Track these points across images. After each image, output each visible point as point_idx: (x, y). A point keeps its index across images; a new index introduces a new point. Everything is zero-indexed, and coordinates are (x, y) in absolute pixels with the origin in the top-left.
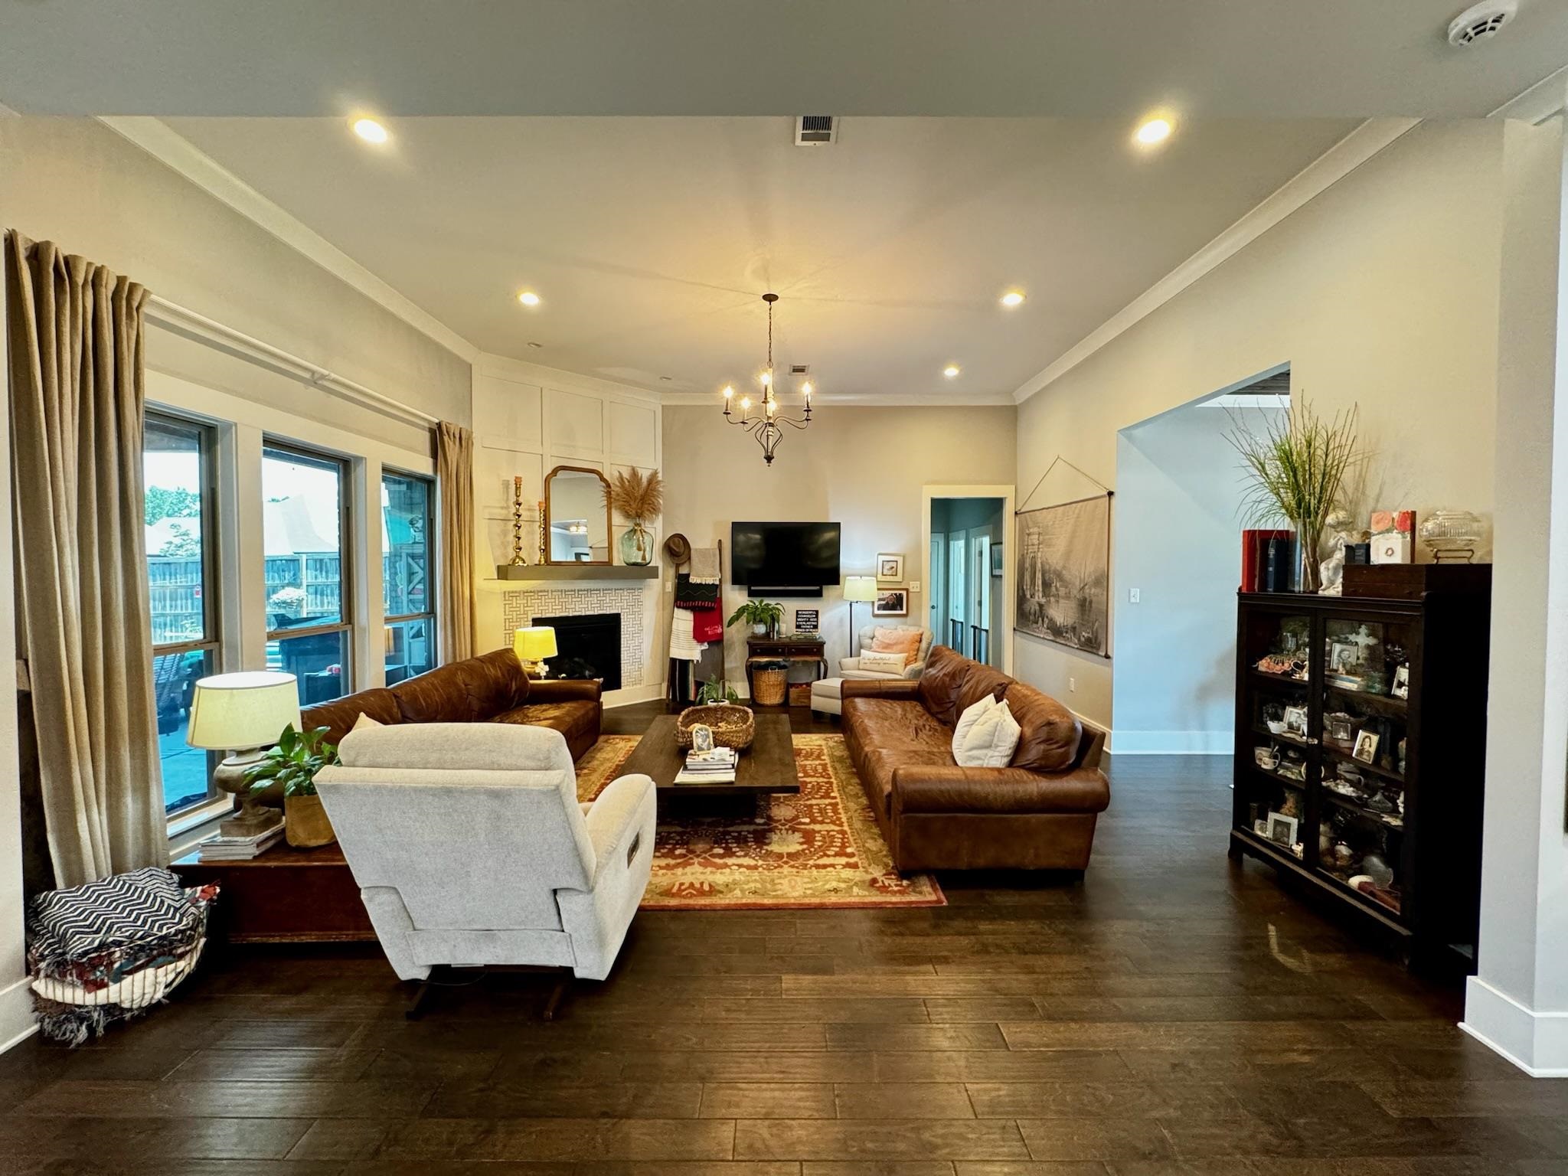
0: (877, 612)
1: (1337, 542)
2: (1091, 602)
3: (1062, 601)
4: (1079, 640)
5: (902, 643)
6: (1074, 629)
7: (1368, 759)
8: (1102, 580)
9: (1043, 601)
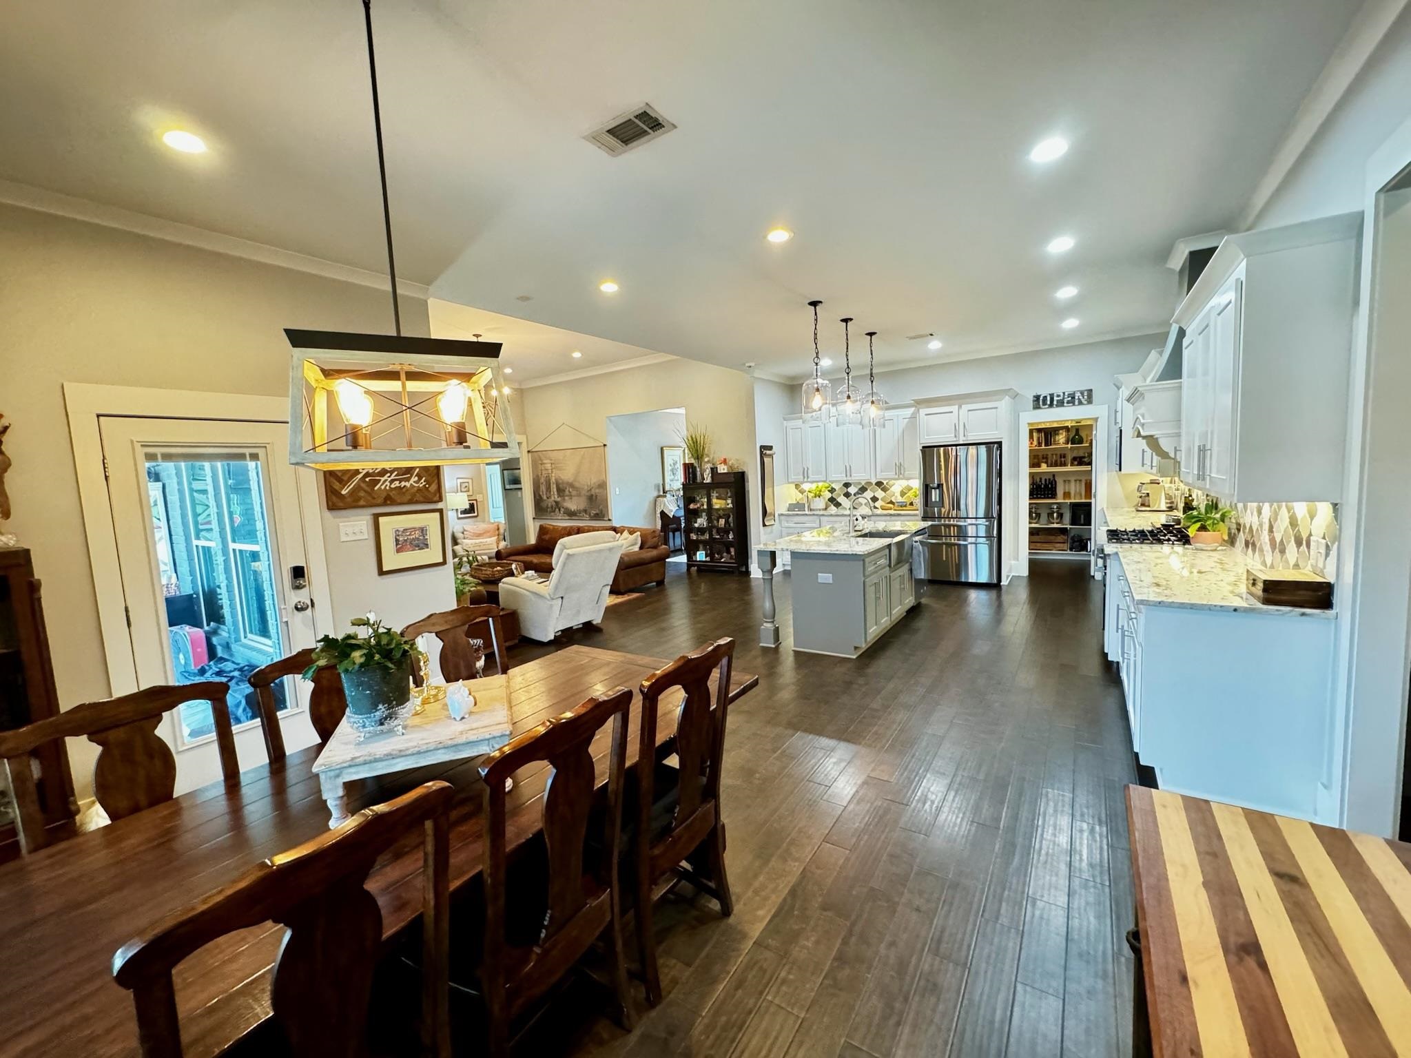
0: (460, 516)
1: (707, 467)
2: (596, 496)
3: (574, 498)
4: (590, 515)
5: (489, 532)
6: (585, 511)
7: (723, 526)
8: (603, 485)
9: (559, 499)
